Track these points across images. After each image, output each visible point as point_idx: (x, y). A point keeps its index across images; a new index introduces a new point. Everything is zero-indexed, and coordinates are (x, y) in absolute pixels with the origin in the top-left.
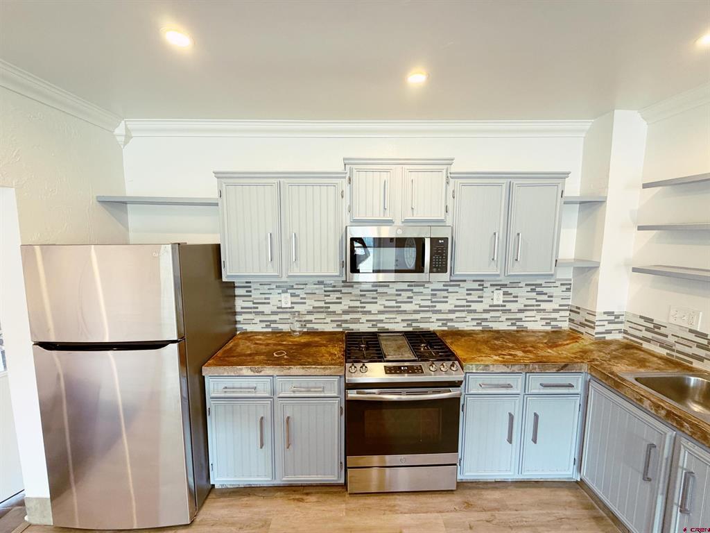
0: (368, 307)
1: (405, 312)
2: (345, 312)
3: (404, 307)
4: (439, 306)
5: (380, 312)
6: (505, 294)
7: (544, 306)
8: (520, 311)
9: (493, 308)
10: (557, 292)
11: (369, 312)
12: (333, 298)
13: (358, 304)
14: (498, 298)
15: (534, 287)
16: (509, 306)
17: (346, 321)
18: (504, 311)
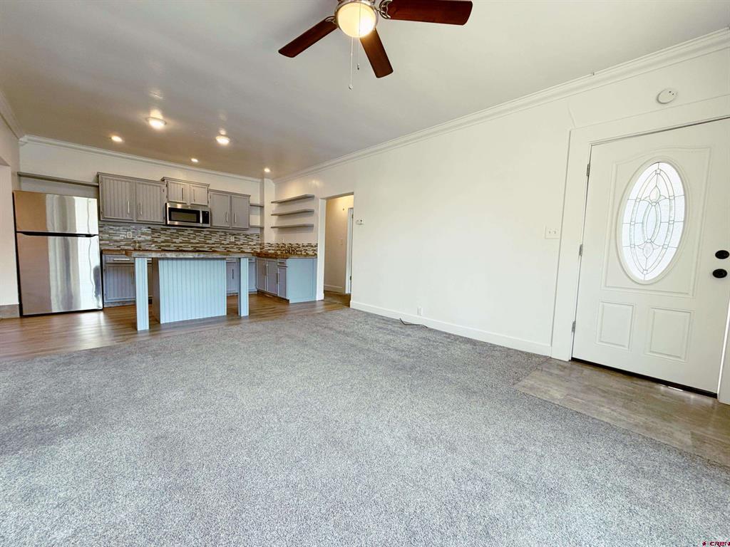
0: (174, 240)
1: (192, 243)
2: (162, 242)
3: (192, 241)
4: (208, 241)
5: (181, 243)
6: (235, 238)
7: (250, 243)
8: (242, 245)
9: (231, 243)
10: (255, 238)
11: (175, 243)
12: (156, 235)
13: (169, 238)
14: (233, 239)
15: (246, 236)
16: (237, 243)
17: (163, 246)
18: (236, 245)
